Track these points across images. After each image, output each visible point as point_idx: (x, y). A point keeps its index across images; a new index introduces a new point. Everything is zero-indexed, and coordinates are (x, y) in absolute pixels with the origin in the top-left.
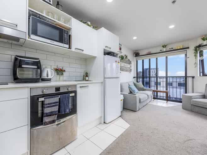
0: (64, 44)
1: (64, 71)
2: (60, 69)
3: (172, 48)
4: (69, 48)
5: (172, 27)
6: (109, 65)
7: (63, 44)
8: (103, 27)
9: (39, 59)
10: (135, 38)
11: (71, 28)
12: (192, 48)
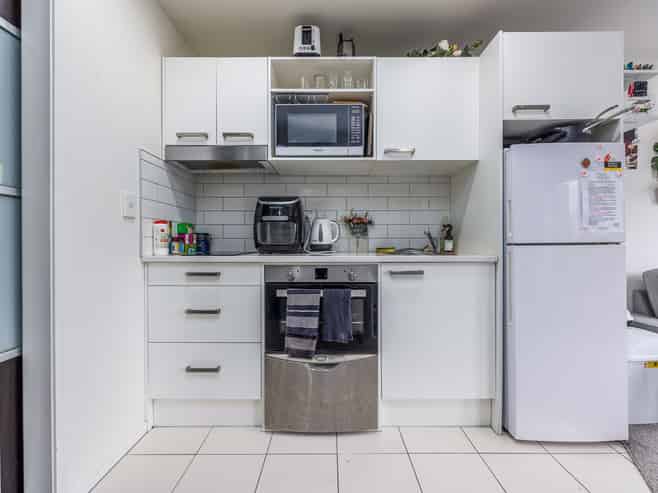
0: (350, 148)
1: (370, 223)
2: (360, 219)
4: (365, 155)
7: (346, 148)
8: (499, 30)
9: (297, 197)
11: (372, 93)
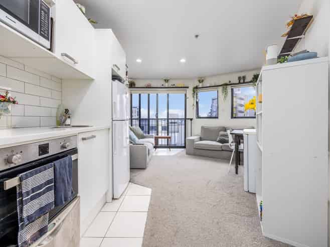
3: (174, 85)
4: (50, 50)
5: (183, 61)
6: (118, 96)
10: (139, 61)
12: (191, 88)
